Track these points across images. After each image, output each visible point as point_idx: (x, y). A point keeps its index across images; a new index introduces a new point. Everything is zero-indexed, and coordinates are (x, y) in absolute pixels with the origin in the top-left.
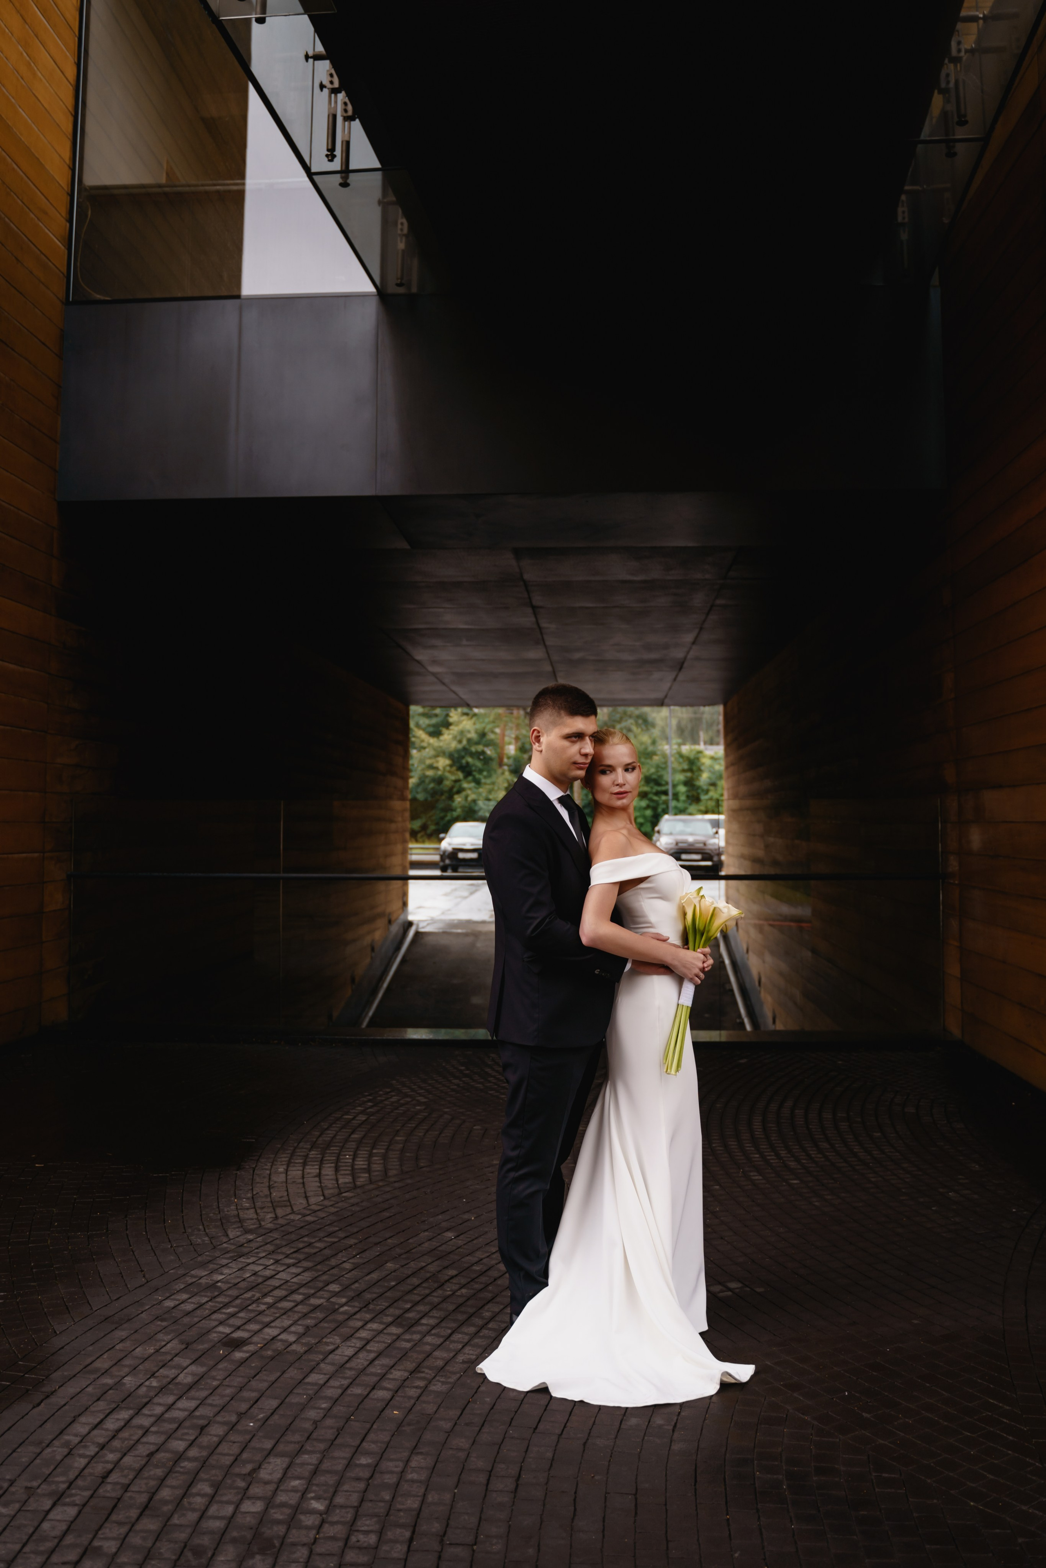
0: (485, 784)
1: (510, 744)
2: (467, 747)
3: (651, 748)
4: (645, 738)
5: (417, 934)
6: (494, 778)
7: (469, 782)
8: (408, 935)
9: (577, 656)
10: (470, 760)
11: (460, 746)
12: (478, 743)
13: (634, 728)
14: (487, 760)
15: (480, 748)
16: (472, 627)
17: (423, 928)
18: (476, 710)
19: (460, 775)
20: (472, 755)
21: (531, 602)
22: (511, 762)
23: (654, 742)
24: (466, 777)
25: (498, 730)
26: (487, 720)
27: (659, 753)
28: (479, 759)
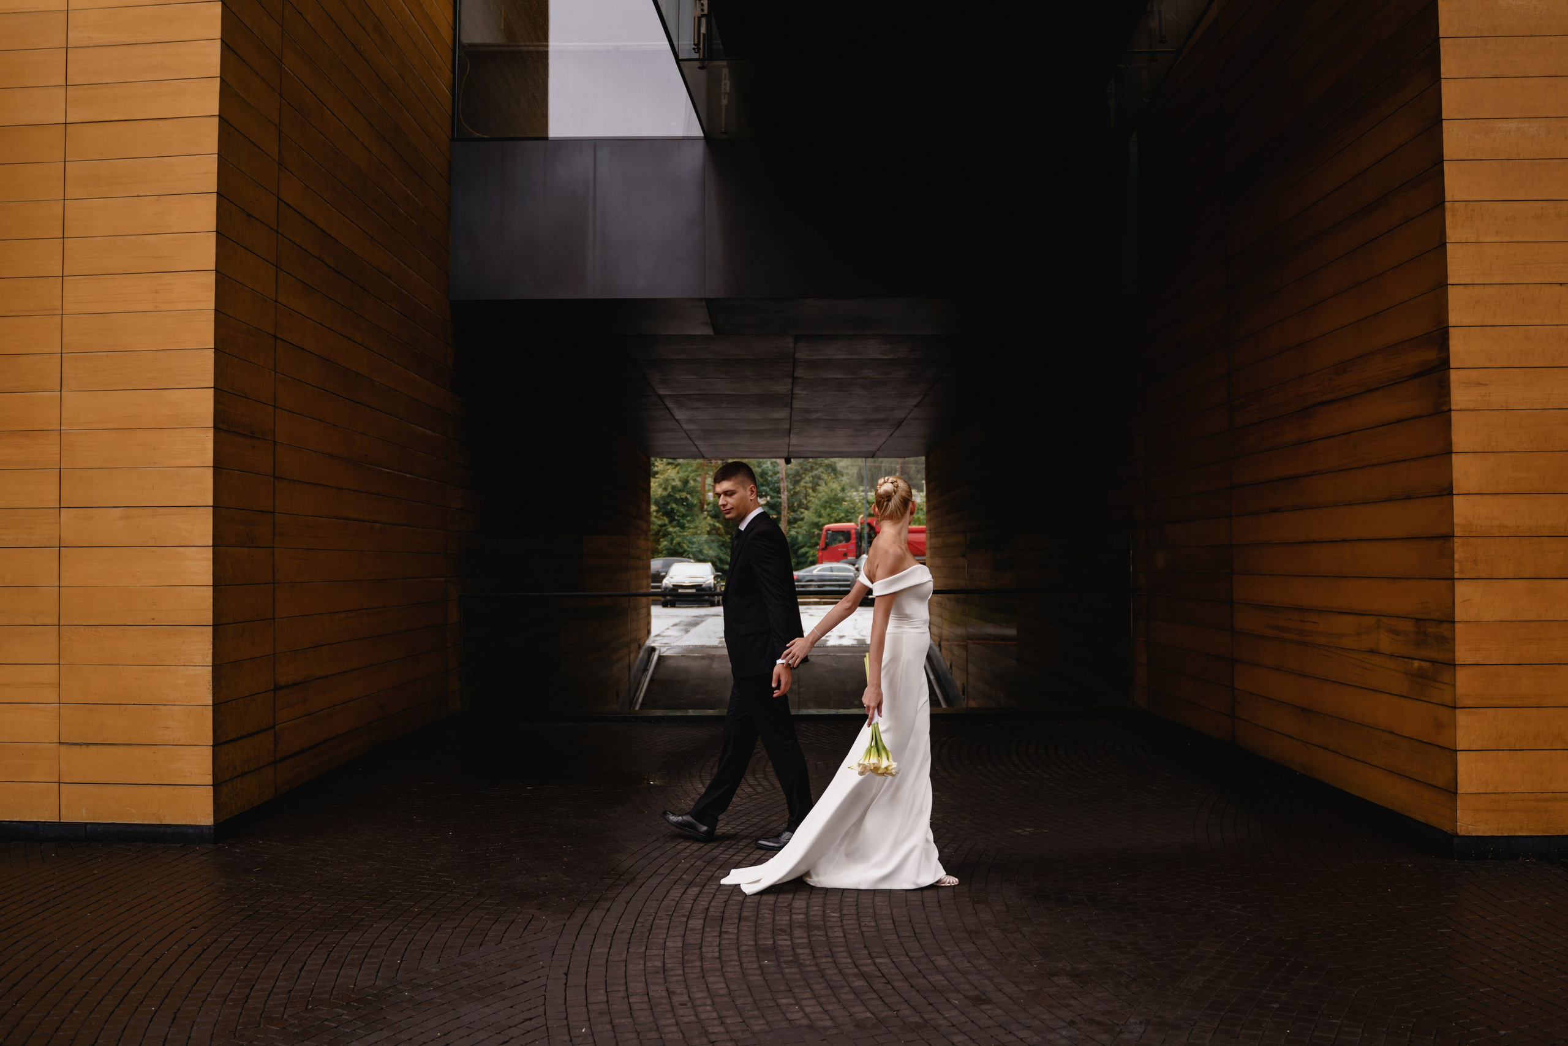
0: (689, 528)
1: (709, 491)
2: (672, 494)
3: (840, 495)
4: (835, 486)
5: (660, 658)
6: (697, 524)
7: (674, 527)
8: (653, 659)
9: (815, 416)
10: (674, 506)
11: (665, 493)
12: (681, 491)
13: (825, 476)
14: (690, 507)
15: (684, 495)
16: (734, 393)
17: (663, 653)
18: (681, 461)
19: (666, 520)
20: (676, 501)
21: (793, 374)
22: (710, 508)
23: (843, 490)
24: (671, 522)
25: (699, 479)
26: (690, 469)
27: (847, 499)
28: (683, 505)
